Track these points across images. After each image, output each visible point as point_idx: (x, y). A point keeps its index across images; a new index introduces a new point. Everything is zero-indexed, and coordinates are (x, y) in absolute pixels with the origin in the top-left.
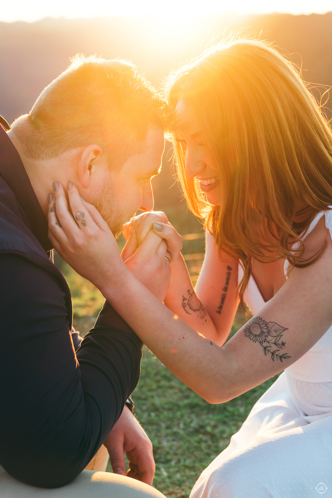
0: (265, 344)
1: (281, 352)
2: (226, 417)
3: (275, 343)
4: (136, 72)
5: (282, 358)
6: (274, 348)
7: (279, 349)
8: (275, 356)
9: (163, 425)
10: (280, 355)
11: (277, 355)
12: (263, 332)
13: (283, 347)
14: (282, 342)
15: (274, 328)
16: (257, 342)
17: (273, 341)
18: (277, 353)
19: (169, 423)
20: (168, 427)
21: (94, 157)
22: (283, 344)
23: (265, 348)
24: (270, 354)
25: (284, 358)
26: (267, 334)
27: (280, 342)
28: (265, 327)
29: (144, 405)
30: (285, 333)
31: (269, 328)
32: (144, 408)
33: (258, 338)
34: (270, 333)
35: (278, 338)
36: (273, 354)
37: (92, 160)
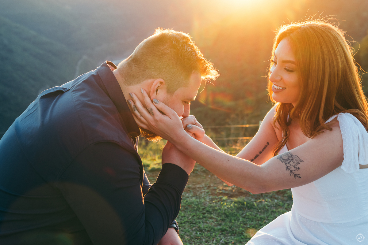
0: (288, 165)
1: (296, 172)
2: (242, 239)
3: (294, 166)
4: (191, 40)
5: (296, 176)
6: (293, 168)
7: (295, 170)
8: (292, 173)
9: (204, 240)
10: (295, 174)
11: (293, 173)
12: (288, 159)
13: (298, 170)
14: (298, 167)
15: (296, 159)
16: (284, 163)
17: (294, 165)
18: (293, 172)
19: (207, 239)
20: (206, 242)
21: (160, 85)
22: (299, 168)
23: (287, 167)
24: (290, 171)
25: (297, 176)
26: (291, 160)
27: (297, 167)
28: (291, 157)
29: (194, 227)
30: (301, 163)
31: (293, 158)
32: (194, 228)
33: (285, 161)
34: (293, 161)
35: (297, 164)
36: (291, 171)
37: (158, 87)
